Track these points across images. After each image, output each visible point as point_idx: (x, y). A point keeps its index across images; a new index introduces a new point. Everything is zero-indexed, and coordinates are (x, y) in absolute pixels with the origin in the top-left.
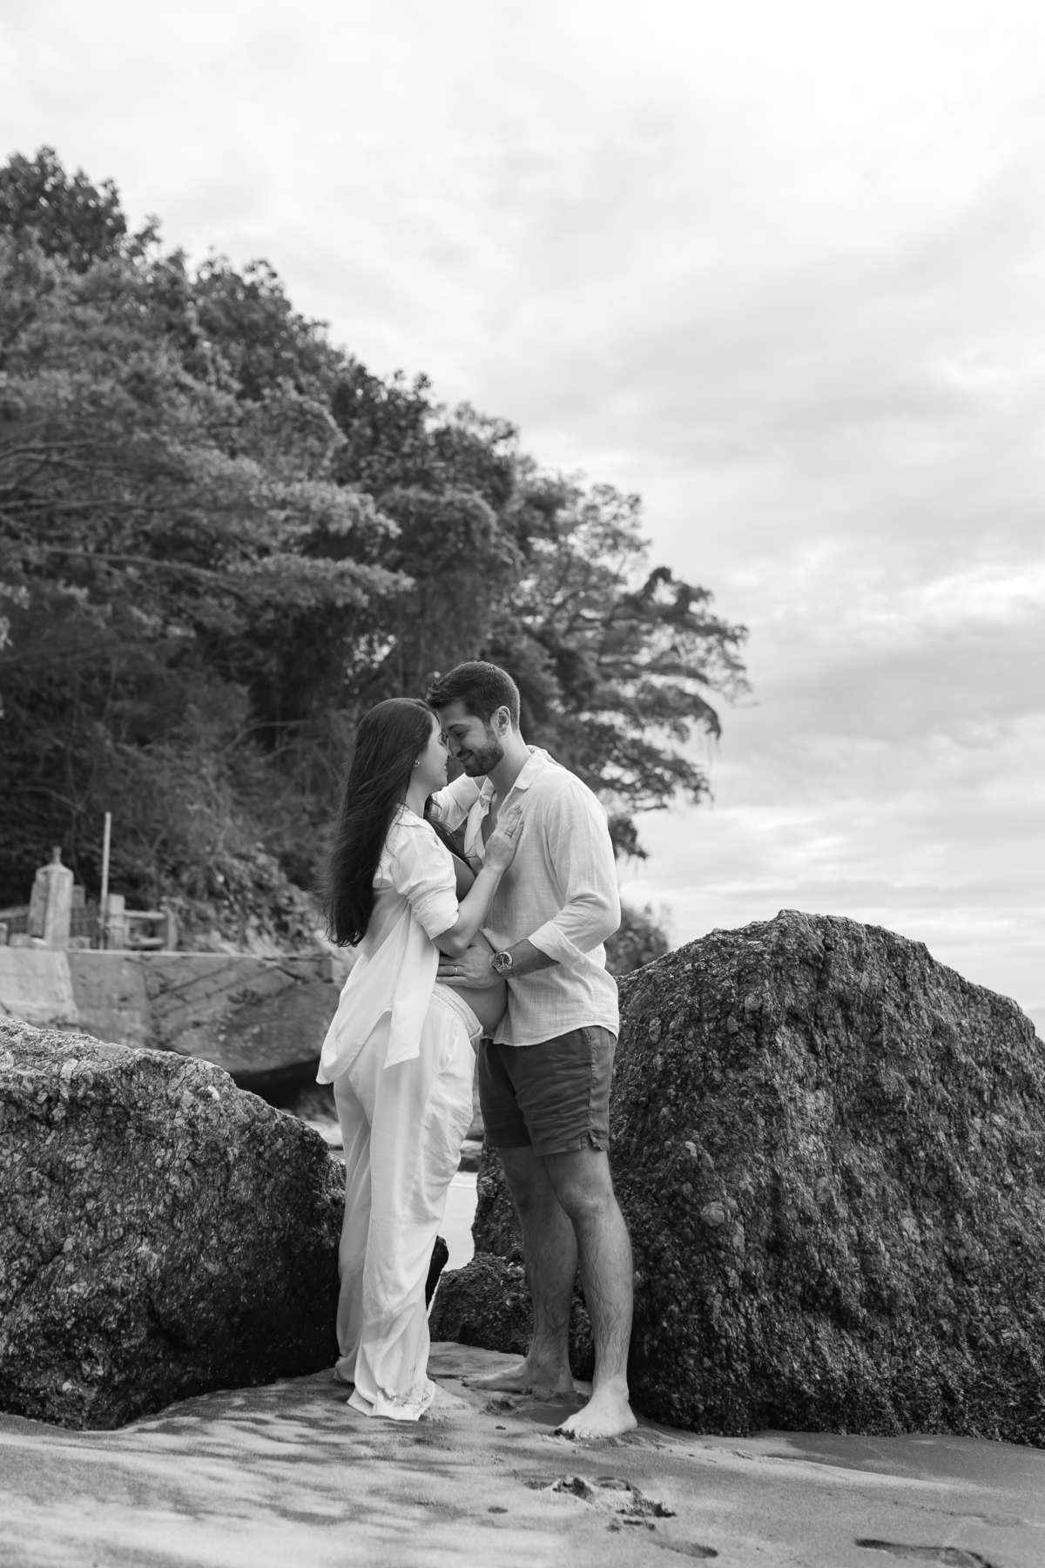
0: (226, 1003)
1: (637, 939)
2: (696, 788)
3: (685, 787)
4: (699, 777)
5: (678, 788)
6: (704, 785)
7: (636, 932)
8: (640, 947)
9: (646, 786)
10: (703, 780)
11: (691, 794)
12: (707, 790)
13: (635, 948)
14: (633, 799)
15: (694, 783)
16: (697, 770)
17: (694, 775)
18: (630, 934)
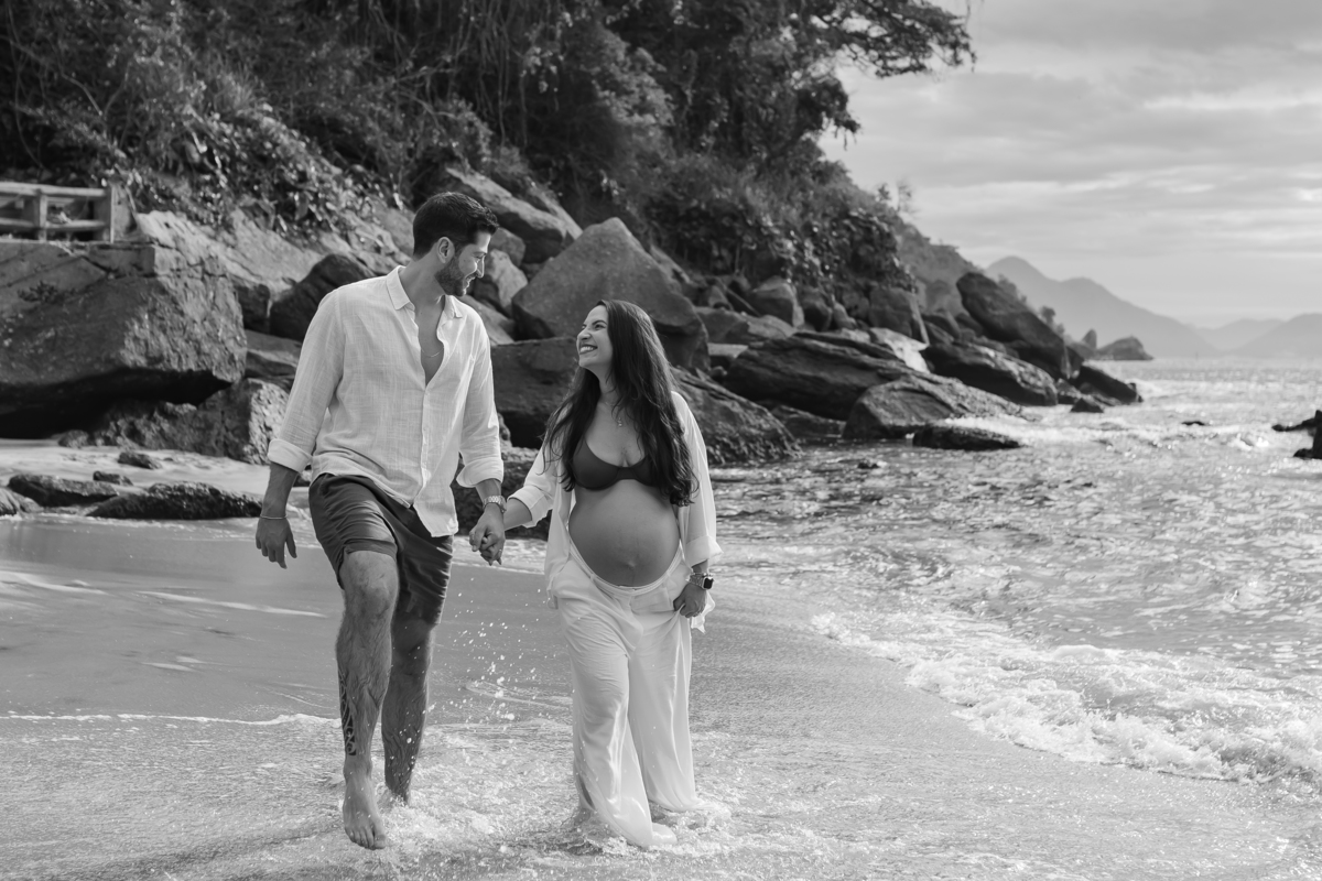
0: (15, 300)
1: (854, 228)
2: (954, 45)
3: (941, 44)
4: (958, 31)
5: (933, 44)
6: (963, 41)
7: (854, 220)
8: (857, 238)
9: (896, 42)
10: (964, 34)
11: (949, 53)
12: (966, 47)
13: (851, 240)
14: (880, 57)
15: (951, 38)
16: (955, 22)
17: (952, 28)
18: (847, 222)
